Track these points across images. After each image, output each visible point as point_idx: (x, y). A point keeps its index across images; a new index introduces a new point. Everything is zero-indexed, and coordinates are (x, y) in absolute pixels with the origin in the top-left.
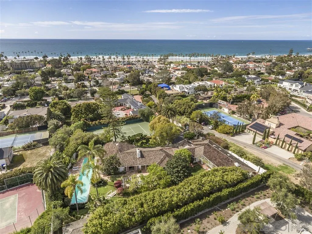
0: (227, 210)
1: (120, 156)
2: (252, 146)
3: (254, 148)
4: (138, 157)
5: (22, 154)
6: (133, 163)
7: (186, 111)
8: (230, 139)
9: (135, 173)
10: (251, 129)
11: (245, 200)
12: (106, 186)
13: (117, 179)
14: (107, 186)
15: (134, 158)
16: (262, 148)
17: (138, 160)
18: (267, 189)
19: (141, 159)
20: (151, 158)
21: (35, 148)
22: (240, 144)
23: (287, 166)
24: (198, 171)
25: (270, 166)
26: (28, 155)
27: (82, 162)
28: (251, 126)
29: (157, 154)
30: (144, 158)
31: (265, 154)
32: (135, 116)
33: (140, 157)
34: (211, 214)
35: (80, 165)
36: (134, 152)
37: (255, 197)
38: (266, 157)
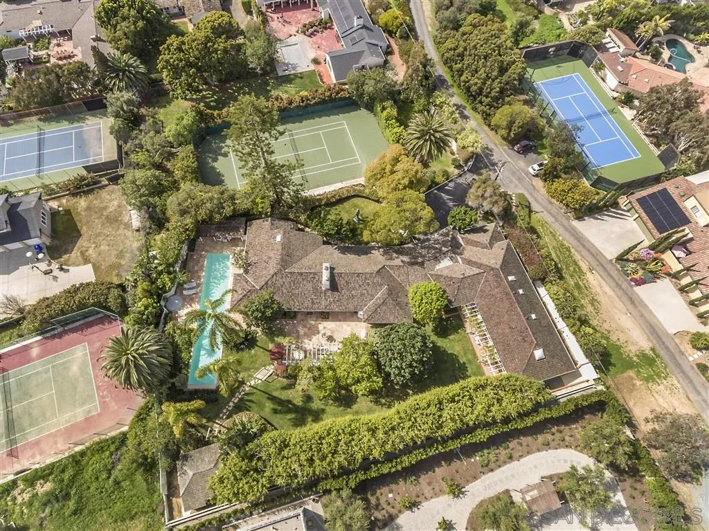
0: (473, 460)
1: (284, 280)
2: (608, 267)
3: (611, 277)
4: (323, 288)
5: (69, 210)
6: (313, 303)
7: (485, 91)
8: (567, 230)
9: (314, 319)
10: (638, 207)
11: (518, 443)
12: (253, 348)
13: (276, 339)
14: (256, 348)
15: (316, 290)
16: (632, 280)
17: (323, 295)
18: (574, 424)
19: (329, 293)
20: (353, 292)
21: (93, 189)
22: (585, 253)
23: (658, 356)
24: (450, 335)
25: (619, 347)
26: (83, 213)
27: (203, 266)
28: (644, 197)
29: (368, 284)
30: (338, 291)
31: (628, 303)
32: (338, 93)
33: (329, 287)
34: (439, 465)
35: (199, 278)
36: (315, 274)
37: (541, 438)
38: (624, 317)
